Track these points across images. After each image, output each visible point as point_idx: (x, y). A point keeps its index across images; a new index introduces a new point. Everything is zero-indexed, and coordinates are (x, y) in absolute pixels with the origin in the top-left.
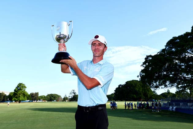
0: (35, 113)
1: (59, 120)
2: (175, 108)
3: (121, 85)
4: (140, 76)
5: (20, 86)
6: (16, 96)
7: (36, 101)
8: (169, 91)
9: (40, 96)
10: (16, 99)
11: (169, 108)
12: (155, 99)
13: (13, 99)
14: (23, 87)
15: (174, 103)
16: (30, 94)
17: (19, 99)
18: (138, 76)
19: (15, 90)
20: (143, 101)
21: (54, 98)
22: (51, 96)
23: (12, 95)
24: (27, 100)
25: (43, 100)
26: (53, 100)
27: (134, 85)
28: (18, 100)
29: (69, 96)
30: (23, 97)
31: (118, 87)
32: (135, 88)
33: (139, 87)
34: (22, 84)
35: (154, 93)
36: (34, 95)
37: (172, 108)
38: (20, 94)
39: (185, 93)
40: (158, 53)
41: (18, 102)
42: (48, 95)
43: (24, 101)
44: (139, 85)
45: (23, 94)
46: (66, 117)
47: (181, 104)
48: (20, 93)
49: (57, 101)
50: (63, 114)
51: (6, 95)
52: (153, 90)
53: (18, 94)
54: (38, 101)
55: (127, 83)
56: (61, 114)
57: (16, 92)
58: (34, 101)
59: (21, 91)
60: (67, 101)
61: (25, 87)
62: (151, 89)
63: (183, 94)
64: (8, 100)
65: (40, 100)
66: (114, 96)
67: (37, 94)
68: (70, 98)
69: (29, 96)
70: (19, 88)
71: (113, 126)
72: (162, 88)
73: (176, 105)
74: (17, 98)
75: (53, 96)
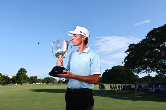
0: (34, 93)
1: (54, 99)
2: (154, 89)
3: (107, 70)
4: (125, 62)
5: (21, 70)
6: (18, 79)
7: (35, 84)
8: (149, 75)
9: (38, 79)
10: (19, 82)
11: (149, 89)
12: (137, 82)
13: (16, 82)
14: (24, 71)
15: (154, 86)
16: (30, 77)
17: (21, 82)
18: (123, 63)
19: (17, 74)
20: (126, 83)
21: (51, 81)
22: (48, 79)
23: (15, 78)
24: (28, 82)
25: (41, 82)
26: (50, 83)
27: (119, 70)
28: (19, 83)
29: (63, 79)
30: (24, 80)
31: (105, 71)
32: (120, 73)
33: (123, 72)
34: (23, 69)
35: (136, 76)
36: (33, 78)
37: (152, 90)
38: (22, 78)
39: (164, 76)
40: (140, 42)
41: (20, 84)
42: (46, 78)
43: (25, 83)
44: (124, 70)
45: (24, 77)
46: (60, 97)
47: (160, 86)
48: (22, 76)
49: (53, 83)
50: (58, 94)
51: (10, 78)
52: (135, 74)
53: (20, 77)
54: (37, 83)
55: (113, 68)
56: (56, 95)
57: (18, 76)
58: (33, 84)
59: (23, 75)
60: (61, 83)
61: (26, 72)
62: (134, 73)
63: (161, 78)
64: (11, 83)
65: (38, 82)
66: (102, 80)
67: (36, 77)
68: (64, 80)
69: (29, 79)
70: (20, 72)
71: (100, 105)
72: (143, 72)
73: (155, 87)
74: (19, 80)
75: (49, 79)
